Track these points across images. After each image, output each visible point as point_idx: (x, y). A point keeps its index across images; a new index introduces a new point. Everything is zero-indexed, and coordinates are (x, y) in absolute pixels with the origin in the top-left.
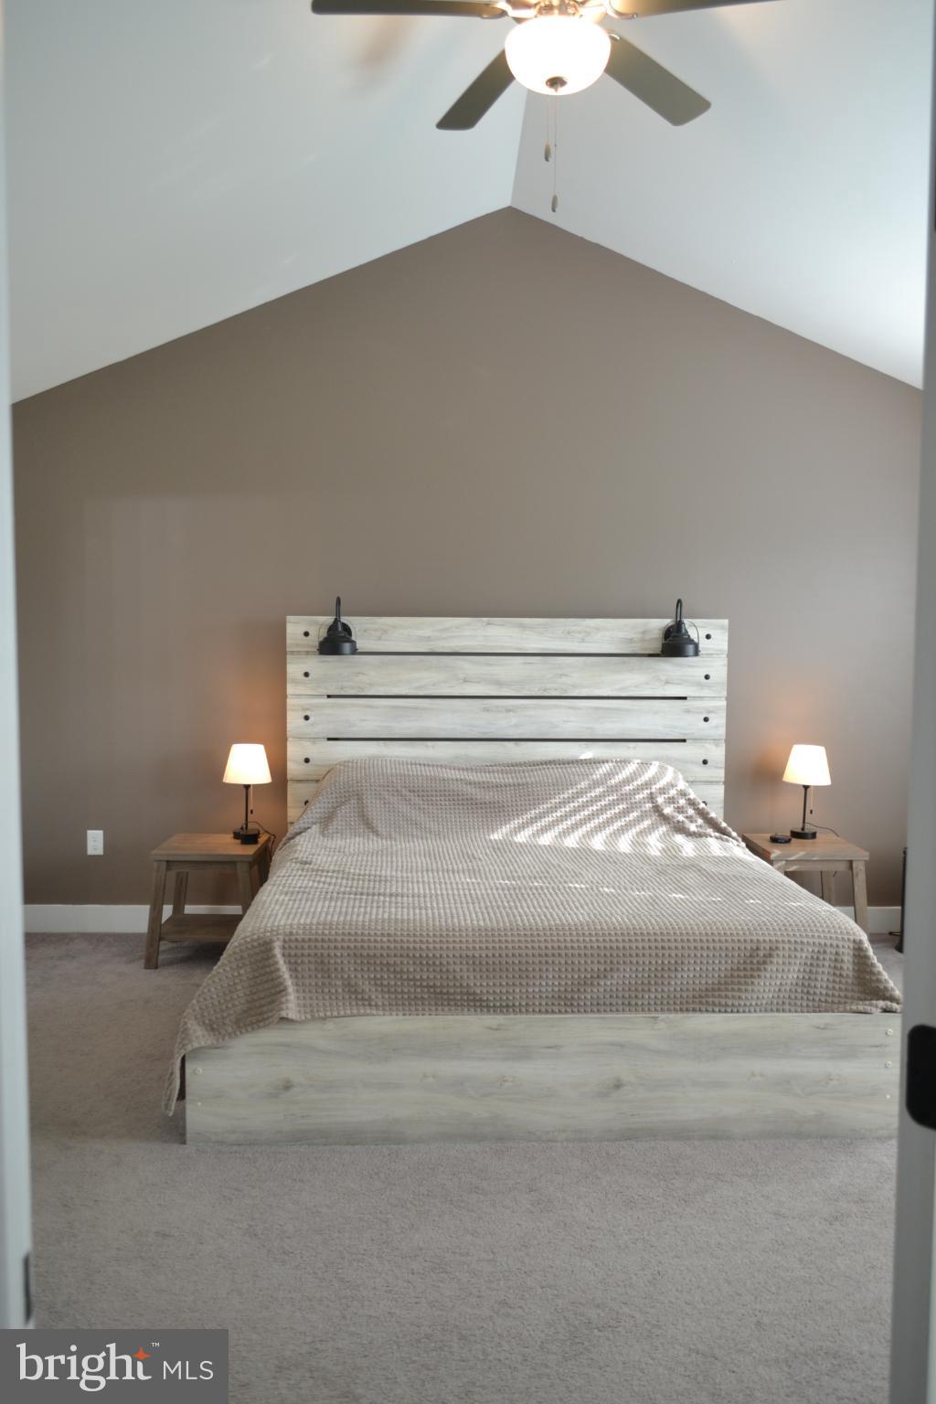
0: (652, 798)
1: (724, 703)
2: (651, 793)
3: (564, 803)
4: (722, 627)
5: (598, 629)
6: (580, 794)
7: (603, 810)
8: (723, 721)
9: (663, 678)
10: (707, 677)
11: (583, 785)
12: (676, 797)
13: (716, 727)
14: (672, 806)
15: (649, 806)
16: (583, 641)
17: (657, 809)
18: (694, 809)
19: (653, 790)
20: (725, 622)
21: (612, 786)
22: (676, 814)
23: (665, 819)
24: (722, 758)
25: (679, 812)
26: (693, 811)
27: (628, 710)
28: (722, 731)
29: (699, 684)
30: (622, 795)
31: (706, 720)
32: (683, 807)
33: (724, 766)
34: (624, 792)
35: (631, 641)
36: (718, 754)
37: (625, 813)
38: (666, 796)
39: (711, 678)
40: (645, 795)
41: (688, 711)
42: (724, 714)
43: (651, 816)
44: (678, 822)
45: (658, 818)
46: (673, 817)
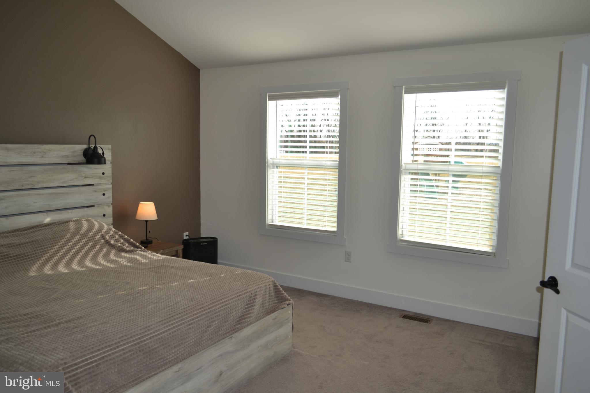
0: (103, 237)
1: (111, 186)
2: (102, 234)
3: (61, 248)
4: (109, 149)
5: (50, 150)
6: (69, 241)
7: (82, 247)
8: (111, 194)
9: (83, 175)
10: (103, 174)
11: (68, 236)
12: (114, 234)
13: (108, 198)
14: (113, 239)
15: (103, 241)
16: (42, 157)
17: (107, 242)
18: (123, 239)
19: (103, 233)
20: (110, 146)
21: (82, 234)
22: (116, 243)
23: (112, 246)
24: (111, 213)
25: (116, 242)
26: (122, 240)
27: (67, 193)
28: (111, 200)
29: (100, 178)
30: (89, 238)
31: (104, 194)
32: (118, 239)
33: (112, 216)
34: (89, 236)
35: (67, 156)
36: (109, 211)
37: (93, 247)
38: (109, 235)
39: (105, 174)
40: (99, 236)
41: (95, 191)
42: (111, 191)
43: (105, 246)
44: (119, 246)
45: (109, 246)
46: (116, 245)
